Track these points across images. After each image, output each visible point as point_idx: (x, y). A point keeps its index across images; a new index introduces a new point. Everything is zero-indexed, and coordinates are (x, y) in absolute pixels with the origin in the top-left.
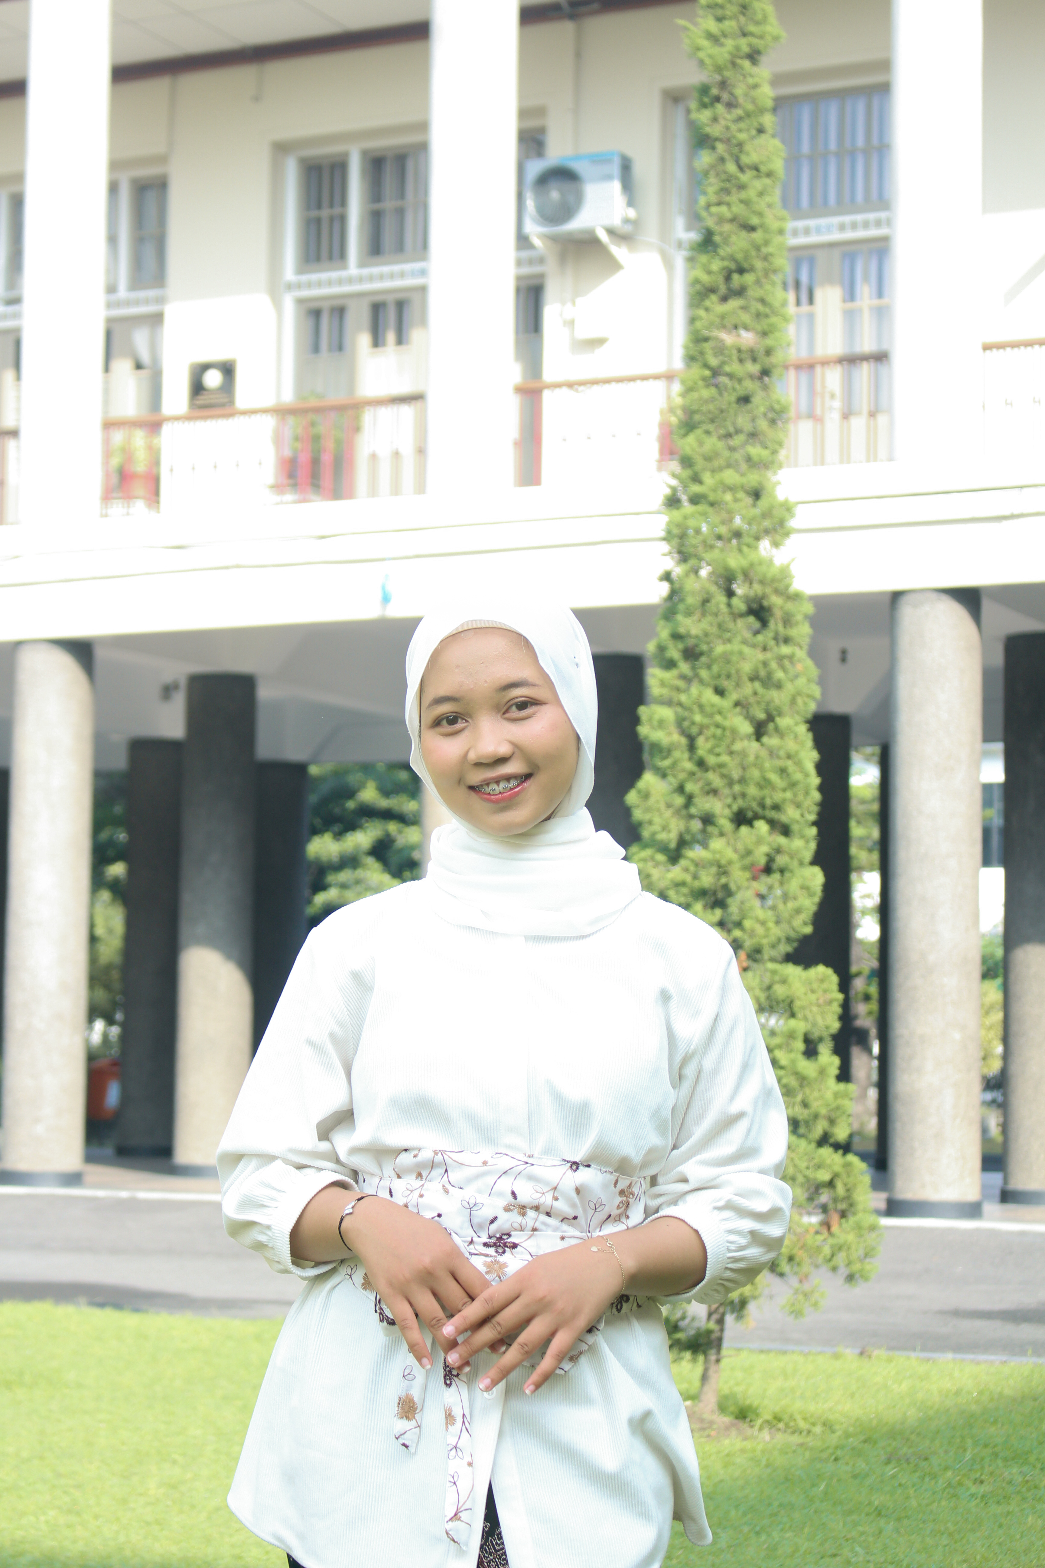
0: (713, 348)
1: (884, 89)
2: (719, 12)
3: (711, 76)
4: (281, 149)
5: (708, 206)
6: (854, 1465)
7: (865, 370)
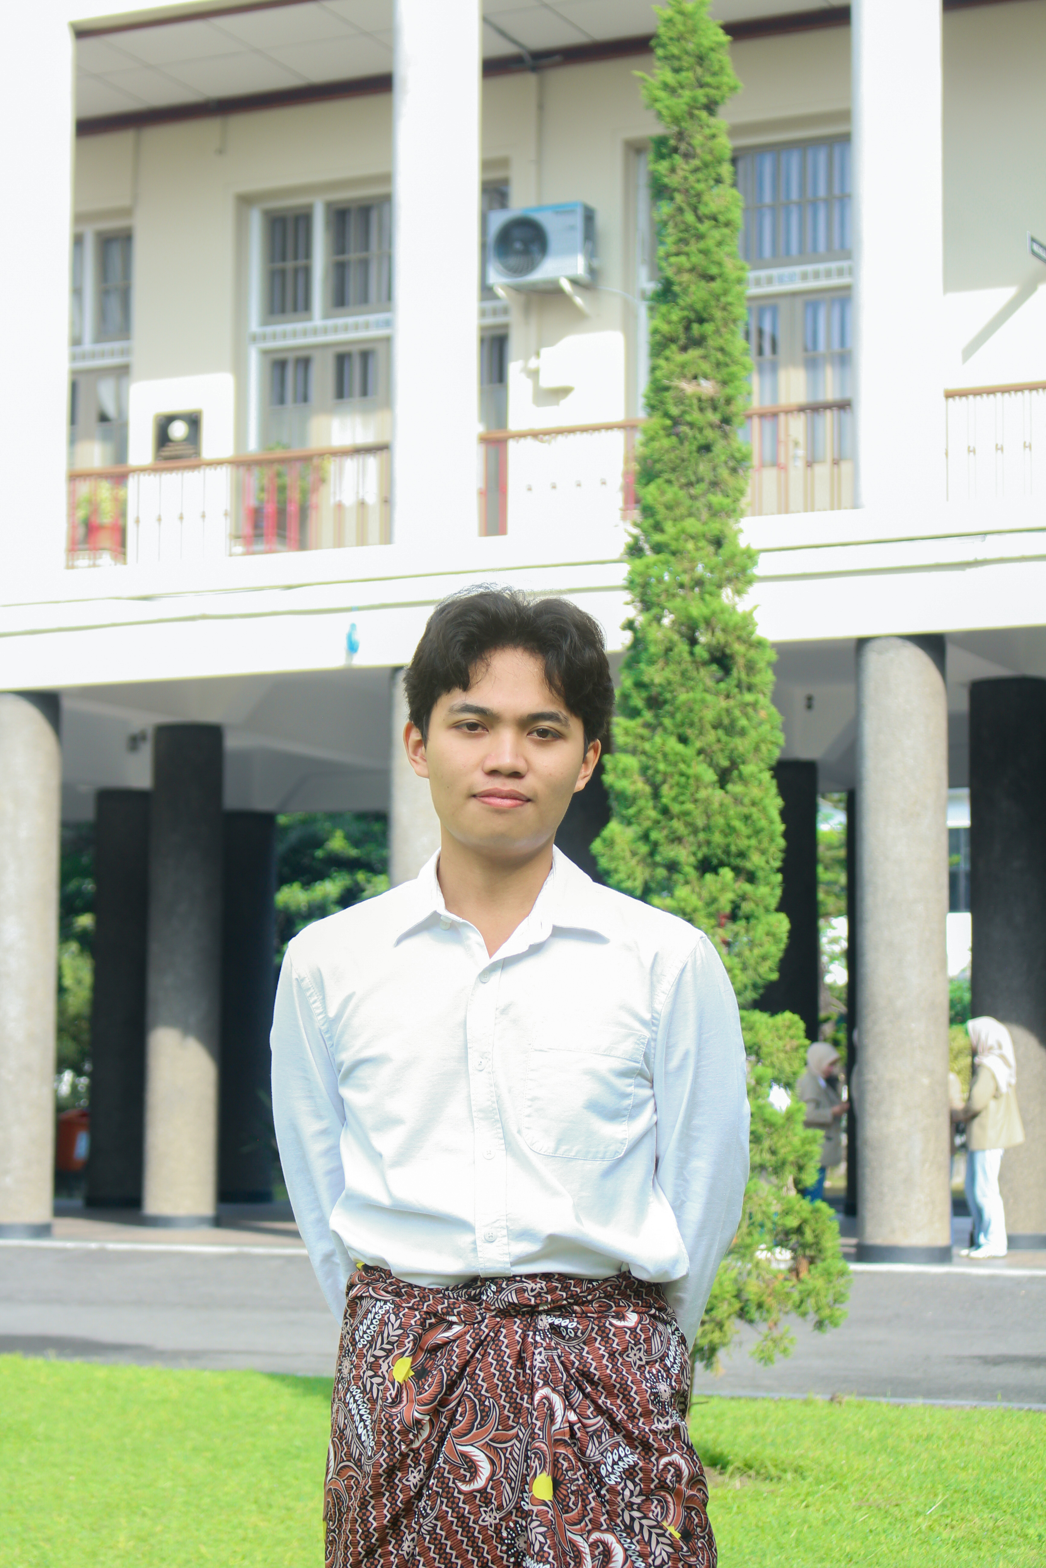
0: (674, 398)
1: (845, 140)
2: (676, 64)
3: (669, 127)
4: (245, 201)
5: (668, 255)
6: (824, 1511)
7: (828, 418)
